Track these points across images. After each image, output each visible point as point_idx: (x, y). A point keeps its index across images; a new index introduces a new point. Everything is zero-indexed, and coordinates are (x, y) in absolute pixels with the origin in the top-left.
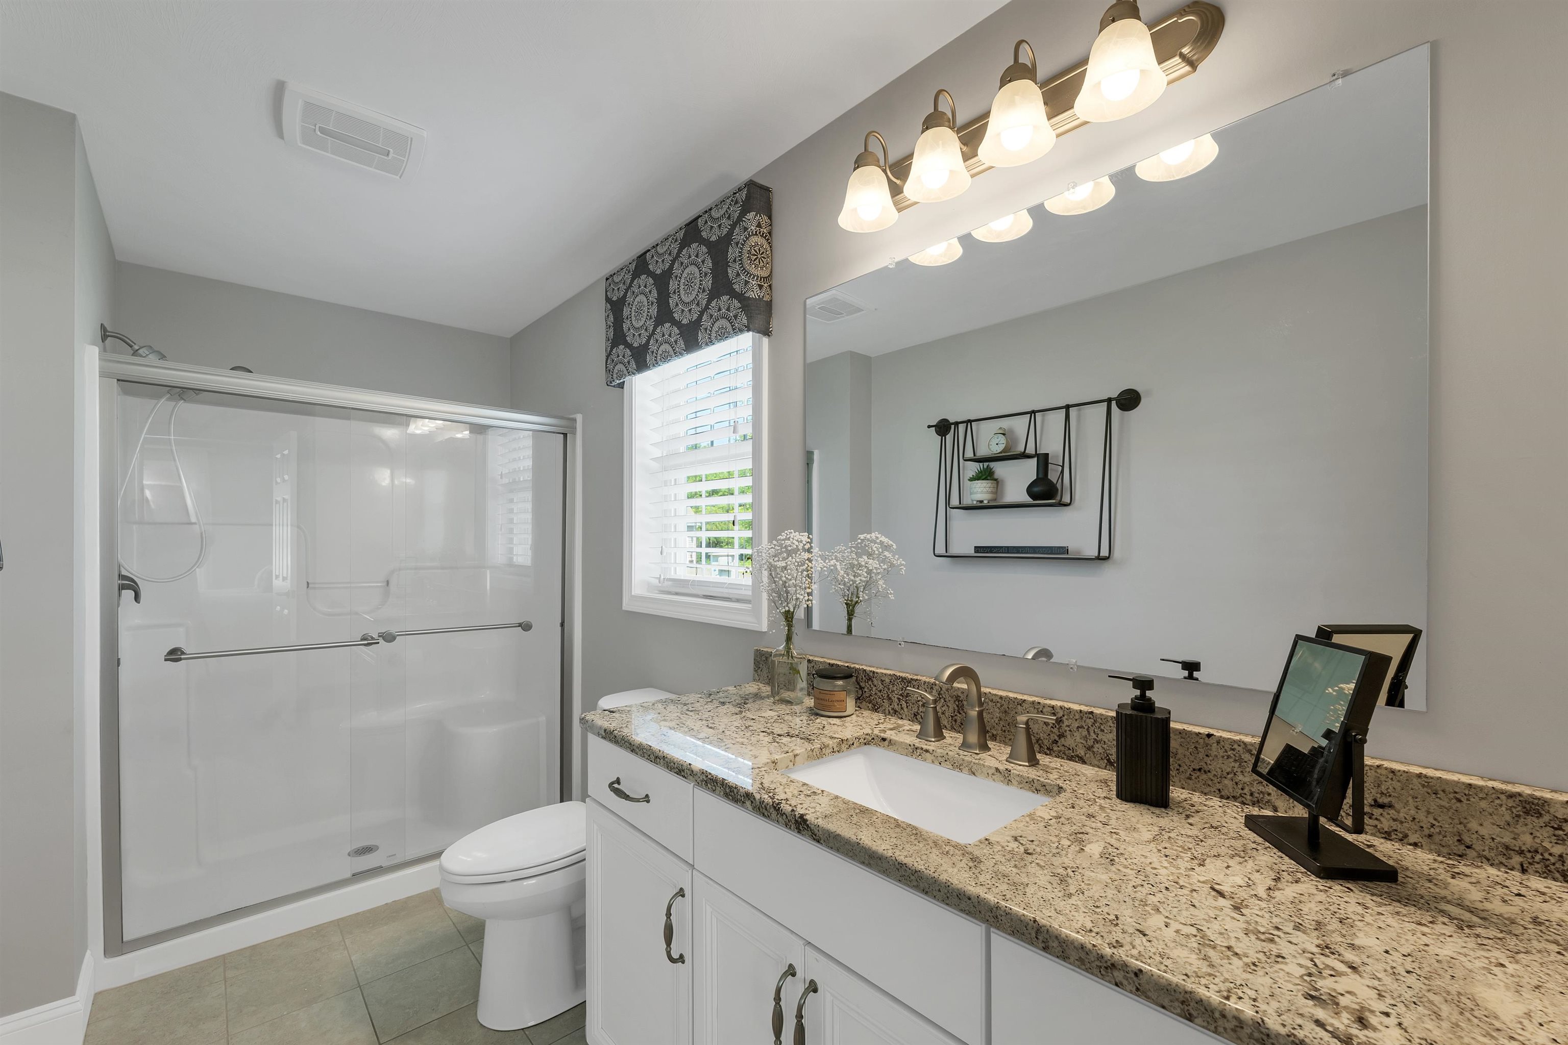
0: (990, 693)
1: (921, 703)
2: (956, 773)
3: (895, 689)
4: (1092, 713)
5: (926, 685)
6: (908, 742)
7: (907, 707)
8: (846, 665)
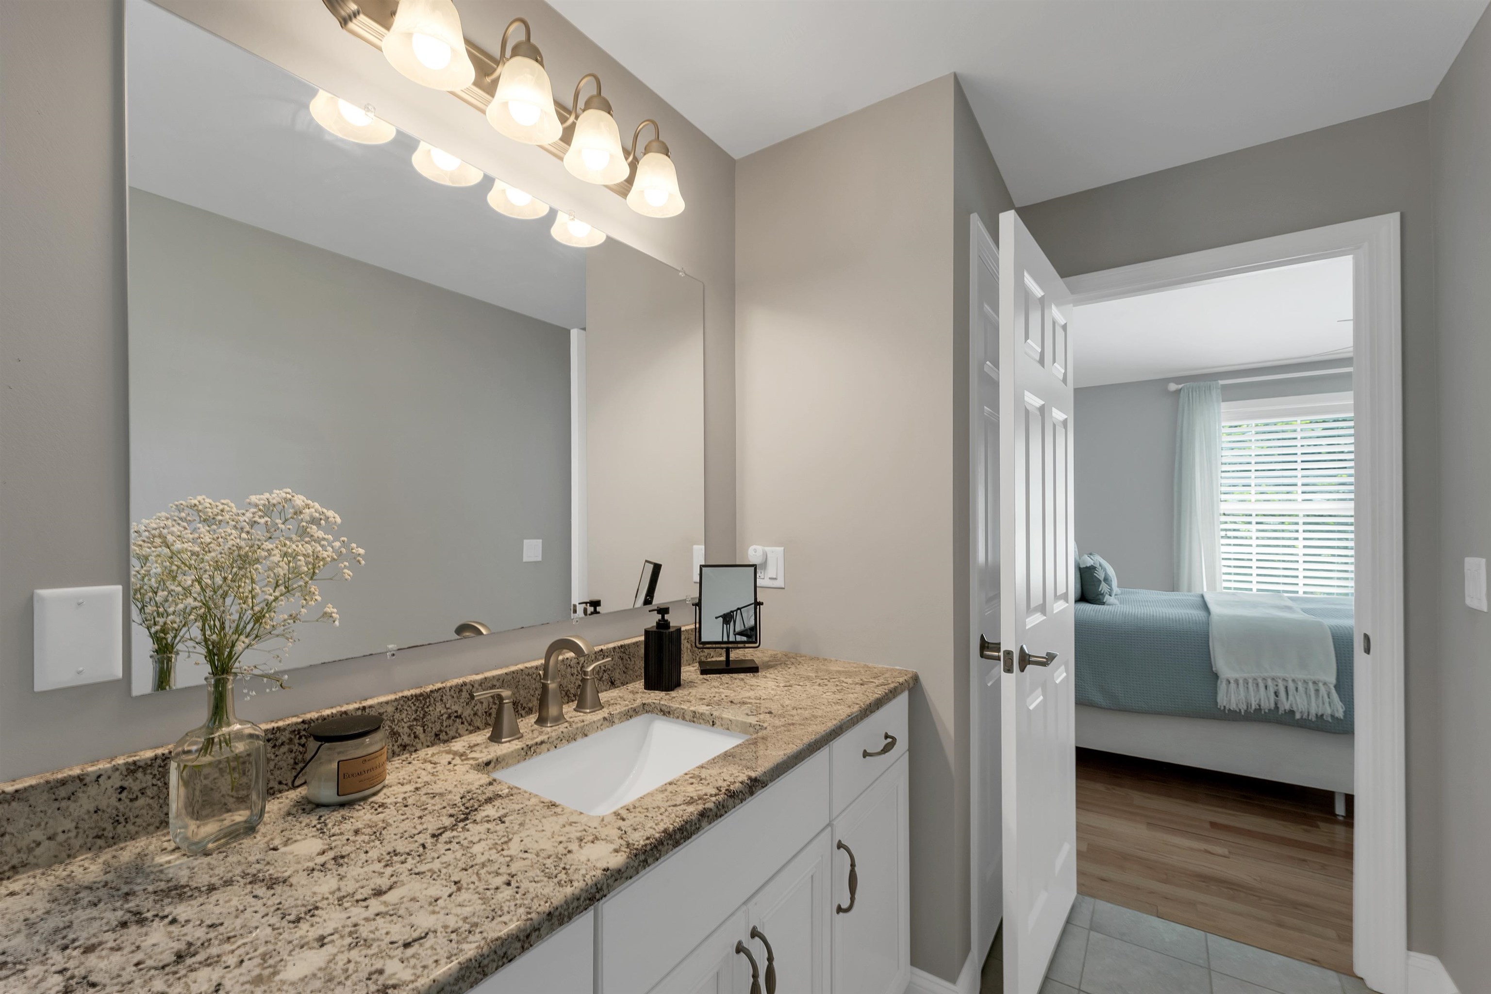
0: (527, 668)
1: (445, 716)
2: (573, 745)
3: (404, 716)
4: (602, 650)
5: (452, 690)
6: (519, 747)
7: (424, 731)
8: (300, 720)
